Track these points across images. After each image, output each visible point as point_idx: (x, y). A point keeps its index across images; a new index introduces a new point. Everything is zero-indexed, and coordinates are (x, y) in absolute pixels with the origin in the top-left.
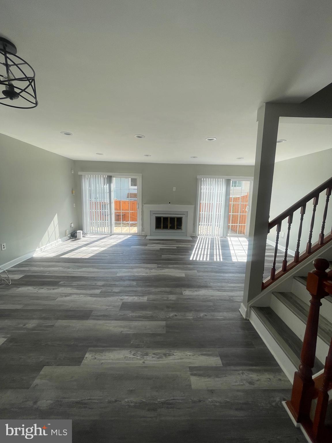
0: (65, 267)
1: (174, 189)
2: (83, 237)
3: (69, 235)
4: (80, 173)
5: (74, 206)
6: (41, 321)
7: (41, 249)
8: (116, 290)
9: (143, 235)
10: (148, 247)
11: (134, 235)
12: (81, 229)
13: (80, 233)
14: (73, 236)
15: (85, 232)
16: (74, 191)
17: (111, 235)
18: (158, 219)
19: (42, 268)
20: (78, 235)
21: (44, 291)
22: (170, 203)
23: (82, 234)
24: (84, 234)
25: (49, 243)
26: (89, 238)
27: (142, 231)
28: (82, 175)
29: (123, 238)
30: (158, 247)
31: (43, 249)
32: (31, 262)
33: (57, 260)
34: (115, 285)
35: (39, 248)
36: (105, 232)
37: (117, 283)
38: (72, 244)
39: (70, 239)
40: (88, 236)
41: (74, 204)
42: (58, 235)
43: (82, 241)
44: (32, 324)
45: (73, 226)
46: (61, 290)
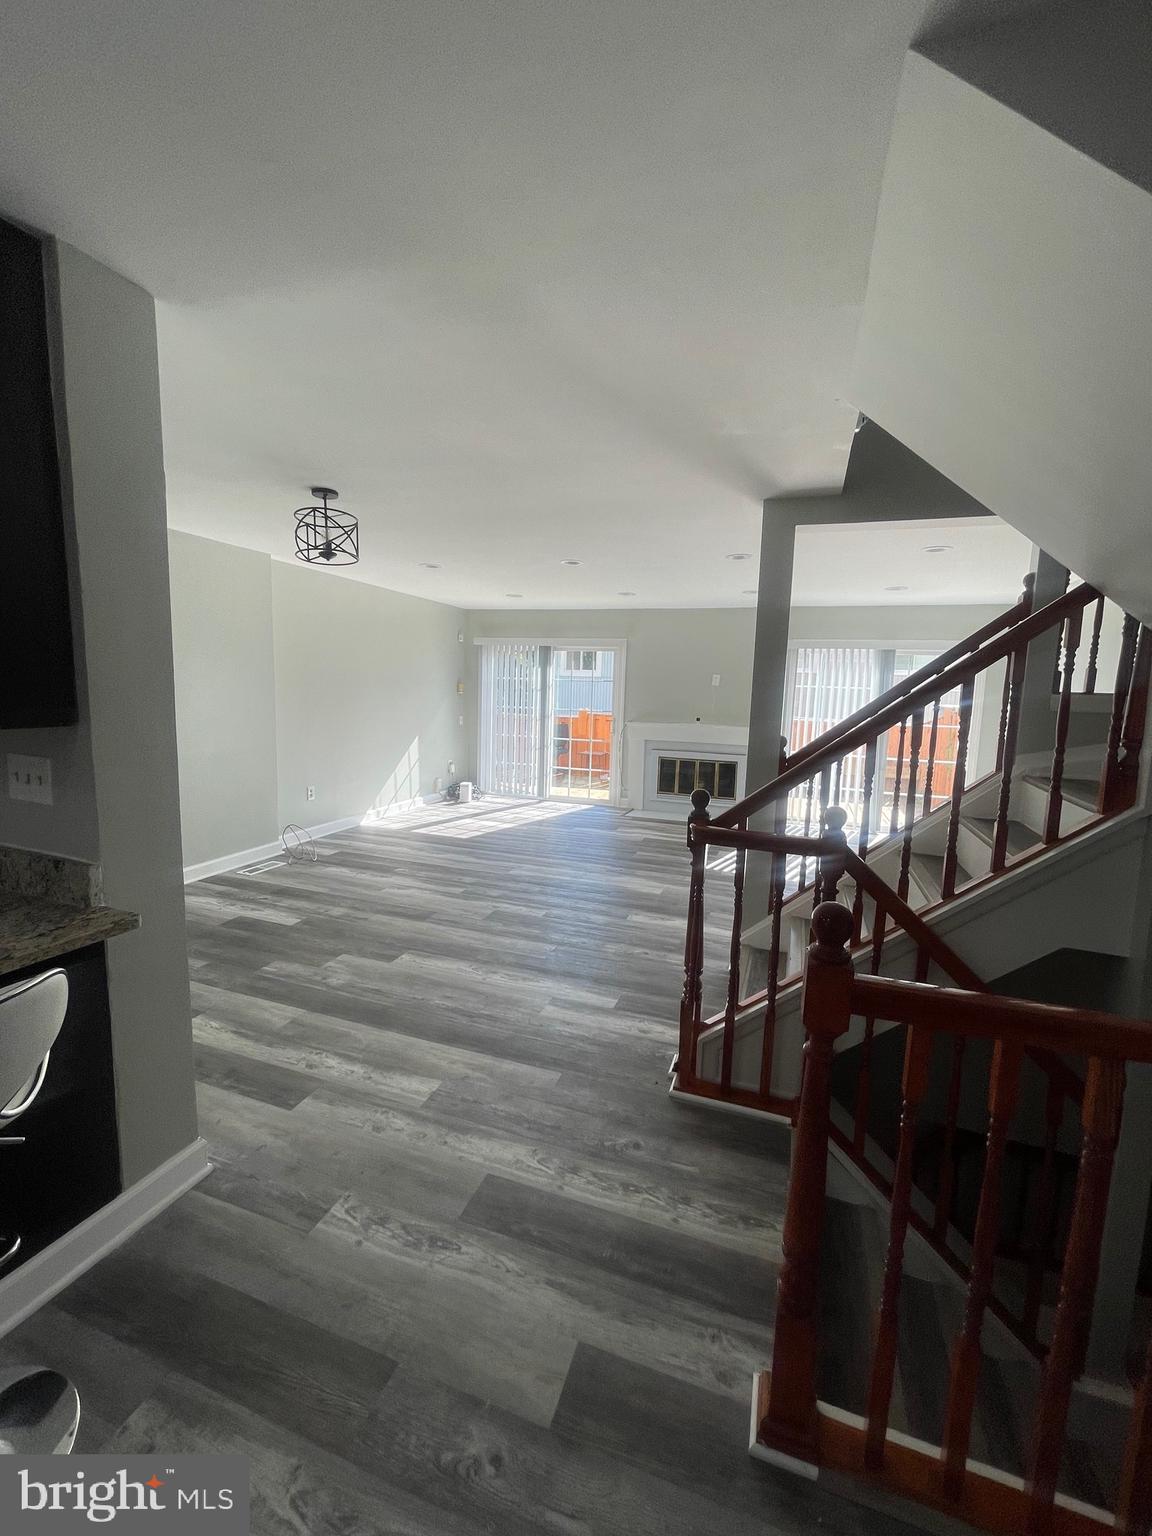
0: (413, 848)
1: (716, 680)
2: (473, 798)
3: (444, 792)
4: (477, 642)
5: (461, 723)
6: (350, 911)
7: (378, 812)
8: (495, 893)
9: (624, 807)
10: (618, 834)
11: (600, 805)
12: (473, 779)
13: (467, 787)
14: (453, 795)
15: (482, 788)
16: (461, 686)
17: (540, 801)
18: (666, 765)
19: (371, 845)
20: (461, 792)
21: (366, 877)
22: (698, 720)
23: (470, 792)
24: (478, 793)
25: (396, 802)
26: (488, 801)
27: (622, 796)
28: (481, 646)
29: (567, 809)
30: (639, 835)
31: (382, 813)
32: (354, 833)
33: (405, 835)
34: (496, 887)
35: (374, 809)
36: (527, 792)
37: (501, 884)
38: (445, 811)
39: (445, 800)
40: (489, 799)
41: (461, 718)
42: (416, 787)
43: (470, 805)
44: (337, 911)
45: (453, 770)
46: (394, 880)
